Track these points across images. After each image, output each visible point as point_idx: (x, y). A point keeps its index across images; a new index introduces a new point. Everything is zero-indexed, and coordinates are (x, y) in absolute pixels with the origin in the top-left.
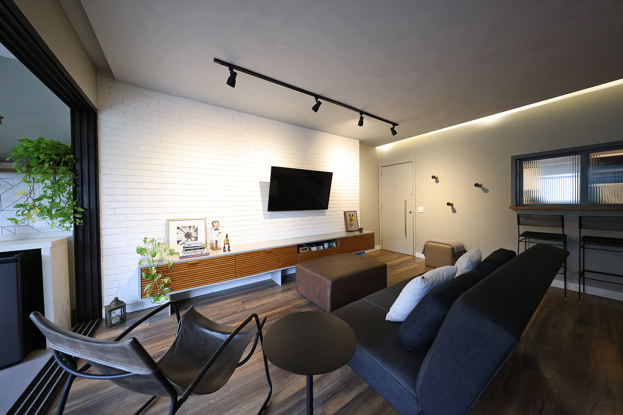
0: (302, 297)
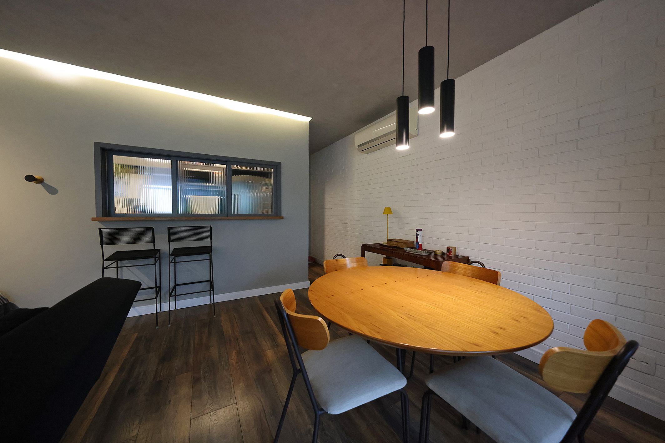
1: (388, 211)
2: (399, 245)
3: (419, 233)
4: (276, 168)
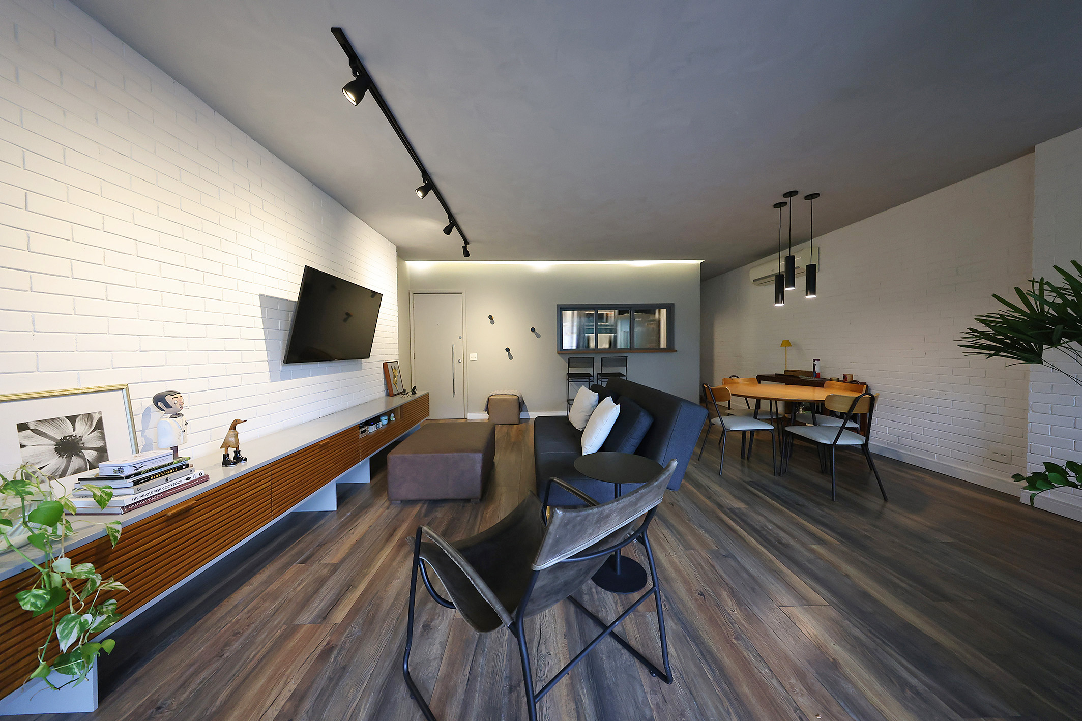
0: (408, 503)
1: (787, 344)
2: (796, 374)
3: (816, 362)
4: (670, 308)
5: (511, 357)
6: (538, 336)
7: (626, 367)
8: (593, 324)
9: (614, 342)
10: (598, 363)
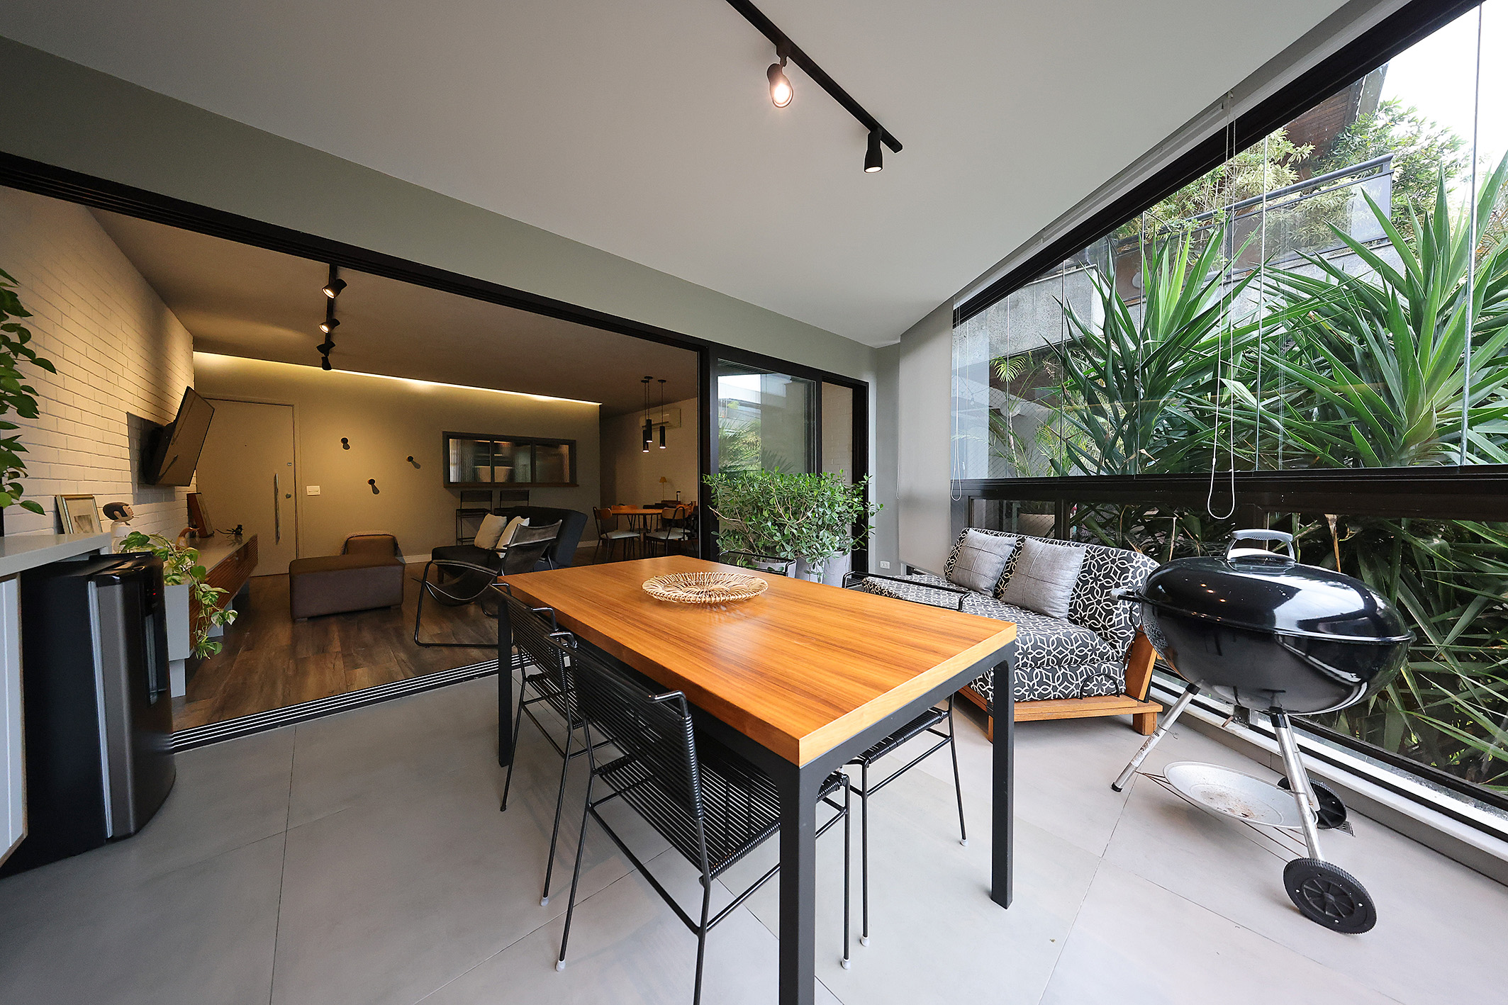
1: (664, 480)
4: (572, 444)
5: (376, 491)
6: (417, 466)
7: (528, 500)
8: (487, 455)
9: (512, 475)
10: (496, 498)
